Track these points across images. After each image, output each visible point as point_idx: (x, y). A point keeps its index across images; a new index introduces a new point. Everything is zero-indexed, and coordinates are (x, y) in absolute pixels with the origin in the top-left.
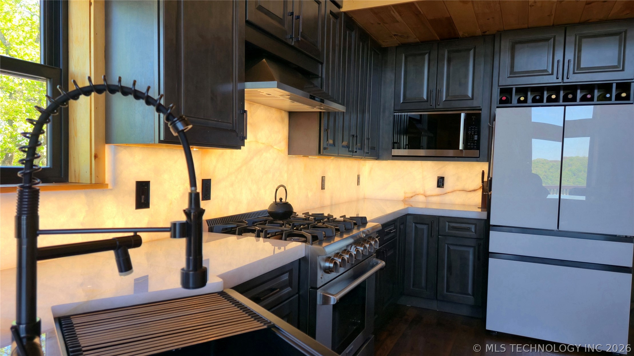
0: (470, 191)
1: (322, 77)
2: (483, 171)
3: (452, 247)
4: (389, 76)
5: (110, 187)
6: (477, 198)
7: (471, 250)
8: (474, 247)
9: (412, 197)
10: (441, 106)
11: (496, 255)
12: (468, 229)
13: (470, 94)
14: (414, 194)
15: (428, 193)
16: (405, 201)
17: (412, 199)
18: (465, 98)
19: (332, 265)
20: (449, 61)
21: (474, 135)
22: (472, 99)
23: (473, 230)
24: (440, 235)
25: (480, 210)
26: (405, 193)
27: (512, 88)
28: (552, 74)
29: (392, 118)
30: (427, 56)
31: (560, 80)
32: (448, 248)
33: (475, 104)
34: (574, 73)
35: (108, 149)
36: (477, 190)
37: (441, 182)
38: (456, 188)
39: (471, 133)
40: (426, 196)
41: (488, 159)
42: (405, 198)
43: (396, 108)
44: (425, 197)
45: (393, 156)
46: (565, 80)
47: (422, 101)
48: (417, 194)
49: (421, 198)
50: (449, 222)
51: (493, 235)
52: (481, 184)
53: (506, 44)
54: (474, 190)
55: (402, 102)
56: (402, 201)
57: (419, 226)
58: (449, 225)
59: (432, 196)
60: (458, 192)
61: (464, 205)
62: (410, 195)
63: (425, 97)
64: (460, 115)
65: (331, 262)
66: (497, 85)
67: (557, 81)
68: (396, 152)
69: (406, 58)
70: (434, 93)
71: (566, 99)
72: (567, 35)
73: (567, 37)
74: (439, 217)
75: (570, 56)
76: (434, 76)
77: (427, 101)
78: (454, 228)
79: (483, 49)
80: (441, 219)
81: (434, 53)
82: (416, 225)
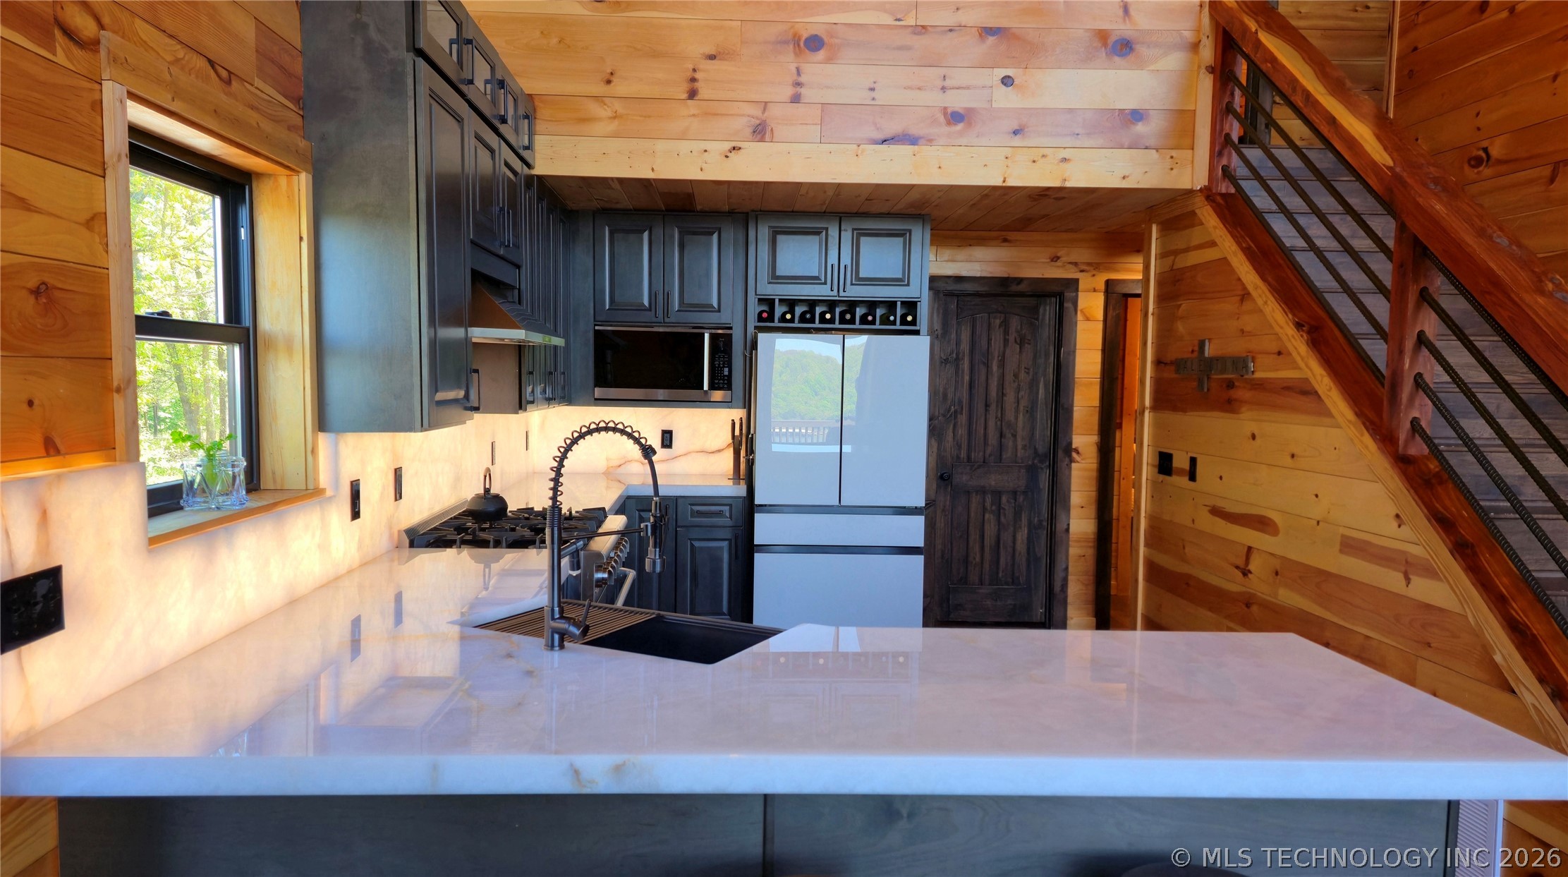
0: (713, 453)
1: (519, 289)
2: (733, 420)
3: (697, 544)
4: (582, 258)
5: (329, 493)
6: (725, 462)
7: (725, 544)
8: (730, 540)
9: (620, 465)
10: (672, 319)
11: (764, 548)
12: (720, 514)
13: (715, 305)
14: (623, 461)
16: (608, 473)
17: (619, 470)
18: (707, 308)
19: (606, 575)
20: (682, 247)
21: (724, 367)
22: (719, 311)
23: (728, 515)
24: (679, 527)
25: (731, 483)
26: (608, 460)
27: (774, 299)
28: (825, 283)
29: (591, 335)
30: (646, 235)
31: (835, 292)
32: (692, 545)
33: (724, 318)
34: (852, 284)
35: (324, 440)
36: (723, 450)
37: (667, 439)
38: (692, 448)
39: (719, 364)
40: (643, 464)
41: (747, 403)
42: (608, 468)
43: (598, 318)
44: (641, 465)
45: (596, 399)
46: (842, 294)
47: (640, 308)
48: (629, 461)
49: (635, 467)
50: (690, 504)
51: (759, 520)
52: (730, 441)
53: (764, 231)
54: (719, 451)
55: (607, 308)
56: (603, 473)
58: (692, 509)
60: (694, 454)
61: (703, 475)
62: (618, 463)
63: (646, 303)
64: (703, 335)
65: (604, 572)
66: (754, 293)
67: (832, 293)
68: (598, 392)
69: (611, 233)
70: (660, 297)
71: (843, 321)
72: (842, 228)
73: (842, 233)
74: (677, 498)
75: (846, 259)
76: (660, 270)
77: (650, 309)
78: (700, 514)
79: (729, 234)
80: (680, 501)
81: (658, 231)
82: (642, 513)
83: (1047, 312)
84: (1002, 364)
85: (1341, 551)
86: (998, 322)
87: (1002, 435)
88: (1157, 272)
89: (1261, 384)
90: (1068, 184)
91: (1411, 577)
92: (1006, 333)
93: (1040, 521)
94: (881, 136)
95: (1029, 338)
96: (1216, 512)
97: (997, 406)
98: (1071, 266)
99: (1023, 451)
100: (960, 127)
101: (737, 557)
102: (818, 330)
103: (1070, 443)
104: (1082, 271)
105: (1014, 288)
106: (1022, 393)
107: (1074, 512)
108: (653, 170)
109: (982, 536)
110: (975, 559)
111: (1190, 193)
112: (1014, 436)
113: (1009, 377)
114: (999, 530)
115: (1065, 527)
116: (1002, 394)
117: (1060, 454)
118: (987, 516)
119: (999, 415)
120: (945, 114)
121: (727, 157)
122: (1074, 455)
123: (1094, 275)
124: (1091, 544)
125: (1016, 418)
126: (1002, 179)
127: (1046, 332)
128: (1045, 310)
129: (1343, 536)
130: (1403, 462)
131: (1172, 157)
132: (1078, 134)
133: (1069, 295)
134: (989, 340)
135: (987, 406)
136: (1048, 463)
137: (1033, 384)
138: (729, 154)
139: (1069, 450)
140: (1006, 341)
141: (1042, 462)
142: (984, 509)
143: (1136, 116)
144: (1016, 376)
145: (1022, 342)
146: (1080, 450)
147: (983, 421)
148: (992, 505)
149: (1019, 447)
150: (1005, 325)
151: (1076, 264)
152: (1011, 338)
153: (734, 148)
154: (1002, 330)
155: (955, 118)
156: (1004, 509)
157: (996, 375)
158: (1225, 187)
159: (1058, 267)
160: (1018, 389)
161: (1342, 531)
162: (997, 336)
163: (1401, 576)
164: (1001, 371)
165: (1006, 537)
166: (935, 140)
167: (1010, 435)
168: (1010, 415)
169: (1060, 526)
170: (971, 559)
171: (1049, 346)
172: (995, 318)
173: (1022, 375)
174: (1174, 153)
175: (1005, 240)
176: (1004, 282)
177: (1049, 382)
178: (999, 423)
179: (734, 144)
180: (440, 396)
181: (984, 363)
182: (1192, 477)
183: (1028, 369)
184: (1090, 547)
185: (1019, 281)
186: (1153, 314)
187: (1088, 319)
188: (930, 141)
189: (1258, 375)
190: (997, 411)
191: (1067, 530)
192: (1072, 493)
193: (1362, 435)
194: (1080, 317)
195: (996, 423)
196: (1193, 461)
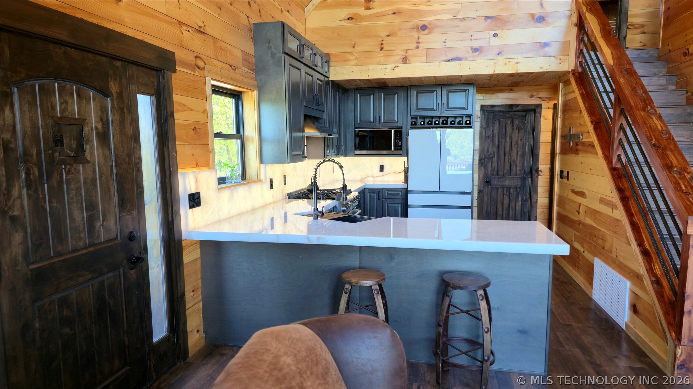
0: (398, 173)
1: (324, 119)
2: (405, 161)
3: (389, 205)
4: (350, 106)
5: (264, 181)
6: (402, 177)
7: (400, 205)
8: (401, 203)
10: (381, 126)
11: (412, 206)
12: (398, 194)
13: (396, 119)
14: (366, 176)
15: (375, 175)
16: (361, 181)
17: (365, 179)
18: (393, 121)
19: (346, 209)
20: (384, 100)
21: (399, 142)
22: (398, 122)
23: (400, 195)
24: (383, 199)
25: (403, 183)
26: (361, 176)
27: (417, 117)
28: (436, 110)
29: (353, 132)
30: (372, 96)
31: (440, 114)
33: (399, 124)
34: (446, 110)
35: (262, 166)
37: (382, 168)
38: (390, 171)
39: (397, 141)
40: (373, 177)
41: (407, 155)
42: (361, 179)
43: (356, 126)
45: (355, 155)
46: (442, 114)
47: (370, 122)
48: (369, 176)
49: (371, 179)
50: (387, 191)
51: (410, 196)
52: (404, 169)
53: (414, 93)
54: (400, 172)
55: (359, 122)
57: (372, 194)
58: (387, 193)
59: (377, 177)
60: (391, 174)
61: (395, 181)
62: (364, 177)
63: (372, 120)
64: (392, 130)
65: (345, 208)
66: (410, 115)
67: (438, 114)
68: (357, 152)
69: (360, 96)
70: (377, 118)
71: (443, 124)
72: (442, 90)
73: (442, 92)
74: (383, 188)
75: (444, 101)
76: (377, 109)
77: (373, 123)
78: (391, 194)
79: (402, 94)
80: (383, 190)
81: (376, 95)
82: (370, 194)
83: (530, 117)
84: (511, 138)
85: (600, 203)
86: (509, 122)
87: (511, 166)
88: (562, 101)
89: (584, 144)
91: (613, 210)
92: (513, 126)
93: (526, 199)
94: (449, 59)
95: (522, 128)
96: (573, 191)
97: (509, 154)
98: (539, 99)
99: (519, 171)
100: (477, 53)
101: (404, 210)
102: (433, 128)
103: (538, 168)
104: (544, 101)
105: (515, 109)
106: (519, 149)
107: (540, 195)
108: (368, 76)
109: (503, 204)
110: (500, 213)
111: (568, 72)
112: (516, 166)
113: (514, 143)
114: (509, 202)
115: (536, 201)
116: (511, 149)
117: (534, 172)
118: (505, 196)
119: (510, 158)
120: (472, 49)
121: (393, 70)
122: (540, 173)
123: (548, 102)
124: (547, 207)
125: (517, 159)
126: (493, 71)
127: (529, 125)
128: (529, 117)
129: (600, 197)
130: (613, 170)
131: (560, 59)
132: (523, 53)
133: (538, 110)
134: (506, 129)
135: (505, 154)
136: (529, 176)
137: (524, 146)
138: (394, 69)
139: (537, 171)
140: (513, 129)
141: (527, 175)
142: (504, 194)
143: (546, 44)
144: (517, 142)
145: (519, 129)
146: (542, 171)
147: (503, 159)
148: (507, 192)
149: (518, 170)
150: (512, 123)
151: (541, 98)
152: (515, 128)
153: (396, 67)
154: (511, 124)
155: (475, 50)
156: (511, 193)
157: (508, 142)
158: (580, 70)
159: (533, 99)
160: (518, 147)
161: (600, 195)
162: (509, 127)
163: (611, 209)
164: (511, 141)
165: (512, 204)
166: (467, 59)
167: (514, 165)
168: (514, 158)
169: (534, 200)
170: (498, 212)
171: (530, 130)
172: (508, 120)
173: (519, 142)
174: (561, 57)
175: (511, 90)
176: (511, 106)
177: (530, 144)
178: (510, 161)
179: (396, 65)
180: (294, 153)
181: (504, 138)
182: (568, 179)
183: (522, 140)
184: (546, 208)
185: (517, 106)
186: (560, 118)
187: (546, 120)
188: (466, 59)
189: (583, 140)
190: (509, 157)
191: (537, 202)
192: (538, 187)
193: (604, 161)
194: (542, 118)
195: (509, 161)
196: (568, 172)
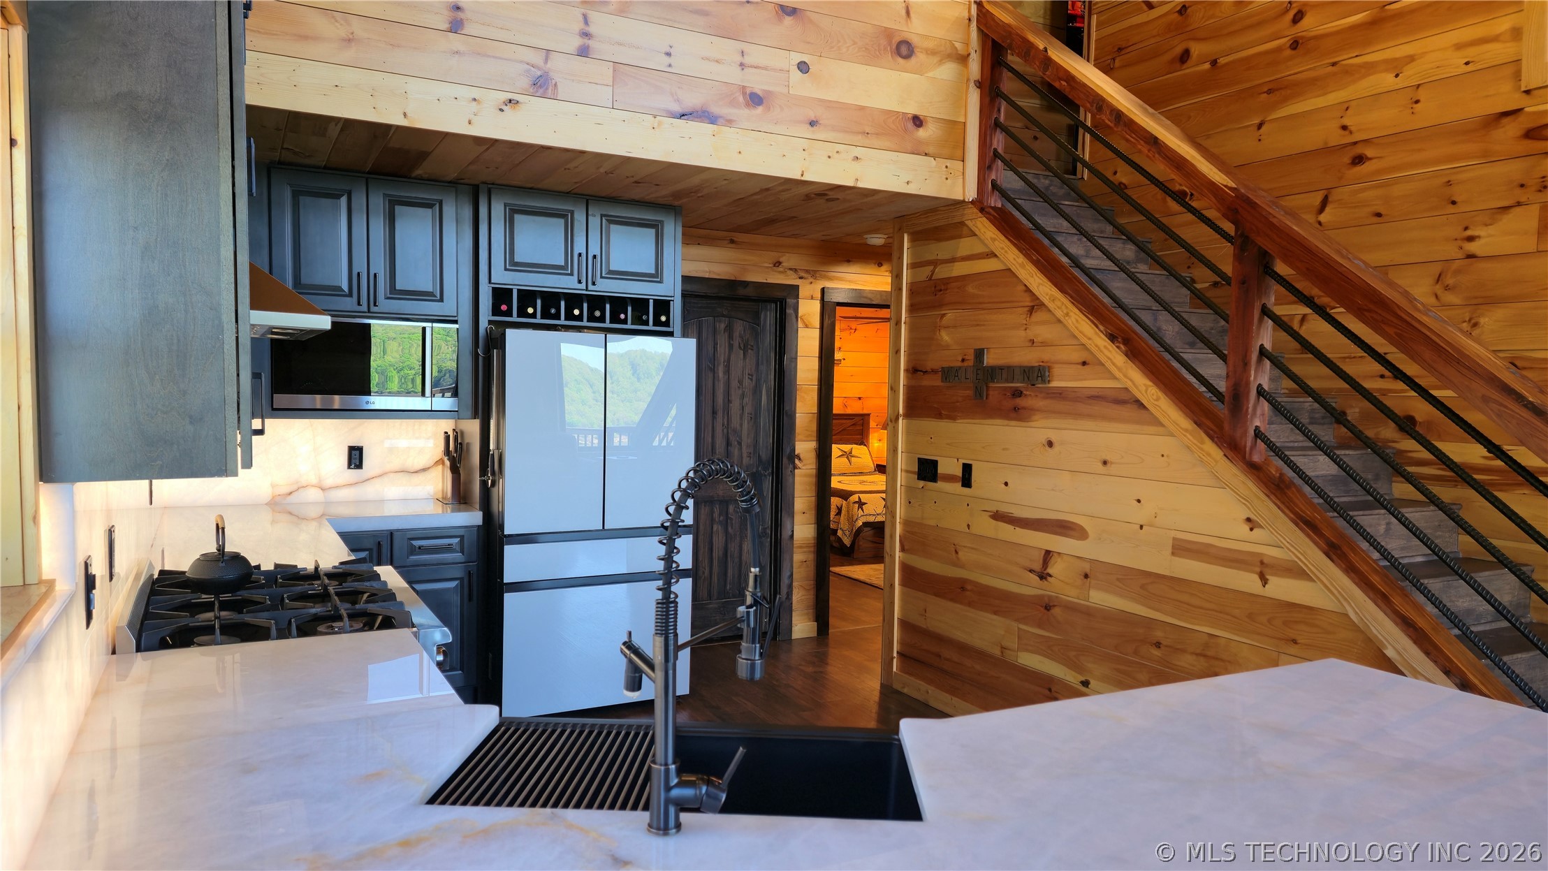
0: (416, 472)
2: (447, 434)
8: (461, 579)
9: (291, 493)
10: (381, 309)
11: (517, 586)
12: (448, 549)
13: (437, 293)
14: (295, 487)
15: (329, 482)
16: (273, 504)
17: (290, 499)
18: (425, 296)
20: (391, 220)
22: (443, 301)
23: (458, 549)
26: (273, 486)
27: (512, 289)
28: (572, 274)
30: (344, 201)
31: (583, 286)
33: (448, 310)
34: (602, 277)
36: (429, 468)
37: (356, 457)
38: (389, 467)
40: (323, 489)
41: (476, 413)
42: (273, 497)
44: (321, 491)
45: (274, 409)
46: (591, 287)
48: (303, 487)
49: (313, 495)
51: (510, 551)
53: (499, 207)
54: (424, 470)
56: (267, 504)
59: (337, 487)
60: (392, 475)
62: (288, 490)
63: (344, 287)
66: (487, 281)
67: (579, 286)
68: (278, 399)
69: (294, 195)
70: (362, 280)
71: (592, 318)
72: (590, 213)
73: (590, 218)
74: (391, 534)
75: (594, 249)
76: (362, 247)
77: (350, 295)
78: (423, 550)
80: (396, 535)
81: (359, 199)
83: (768, 317)
84: (727, 371)
85: (1173, 554)
86: (723, 326)
87: (728, 444)
88: (909, 281)
89: (1060, 394)
90: (860, 185)
91: (1268, 577)
92: (731, 337)
93: (765, 529)
95: (752, 344)
96: (998, 516)
97: (723, 413)
98: (791, 272)
99: (748, 458)
100: (760, 109)
101: (470, 599)
103: (794, 450)
104: (801, 278)
105: (742, 292)
106: (746, 400)
107: (798, 518)
108: (405, 115)
109: (711, 550)
110: (704, 573)
111: (961, 203)
112: (740, 444)
113: (734, 384)
114: (726, 541)
115: (790, 533)
116: (728, 401)
117: (785, 460)
119: (726, 423)
120: (744, 94)
121: (501, 110)
122: (797, 461)
123: (811, 283)
124: (812, 549)
125: (741, 425)
126: (801, 173)
127: (768, 339)
128: (766, 316)
129: (1174, 539)
130: (1254, 469)
131: (947, 167)
132: (868, 133)
133: (790, 301)
134: (715, 344)
135: (714, 413)
136: (770, 471)
137: (756, 391)
138: (504, 107)
139: (793, 456)
140: (731, 346)
141: (765, 469)
142: (712, 521)
144: (741, 382)
145: (745, 348)
146: (801, 457)
147: (710, 428)
148: (720, 515)
149: (745, 455)
150: (729, 329)
151: (795, 270)
152: (736, 343)
153: (510, 101)
154: (727, 334)
155: (755, 100)
156: (731, 519)
157: (722, 382)
158: (995, 201)
159: (780, 272)
160: (743, 396)
161: (1173, 534)
162: (722, 340)
163: (1256, 578)
164: (727, 377)
165: (733, 547)
166: (735, 121)
167: (736, 443)
168: (735, 422)
169: (786, 534)
170: (700, 573)
171: (770, 352)
172: (720, 322)
173: (746, 382)
174: (948, 163)
175: (732, 241)
176: (732, 284)
177: (771, 388)
178: (725, 431)
179: (510, 96)
181: (710, 369)
182: (966, 480)
183: (752, 375)
184: (809, 552)
185: (746, 284)
186: (905, 323)
187: (807, 326)
188: (729, 122)
189: (1055, 384)
190: (723, 420)
191: (792, 536)
192: (795, 499)
193: (1202, 442)
194: (800, 324)
195: (723, 430)
196: (967, 469)
